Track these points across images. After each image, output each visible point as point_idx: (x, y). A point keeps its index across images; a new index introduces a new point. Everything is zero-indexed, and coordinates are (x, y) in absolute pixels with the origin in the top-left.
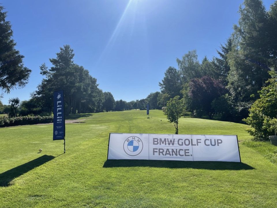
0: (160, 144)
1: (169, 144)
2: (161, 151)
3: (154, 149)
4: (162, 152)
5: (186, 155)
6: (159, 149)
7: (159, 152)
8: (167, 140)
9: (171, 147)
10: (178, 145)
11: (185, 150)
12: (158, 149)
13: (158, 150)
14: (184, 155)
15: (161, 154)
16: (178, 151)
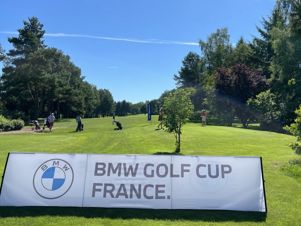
0: (109, 175)
1: (126, 174)
2: (109, 188)
3: (95, 185)
4: (111, 192)
5: (157, 197)
6: (106, 185)
7: (106, 191)
8: (122, 166)
9: (128, 181)
10: (144, 176)
11: (157, 186)
12: (103, 185)
13: (102, 188)
14: (154, 197)
15: (108, 194)
16: (143, 187)
